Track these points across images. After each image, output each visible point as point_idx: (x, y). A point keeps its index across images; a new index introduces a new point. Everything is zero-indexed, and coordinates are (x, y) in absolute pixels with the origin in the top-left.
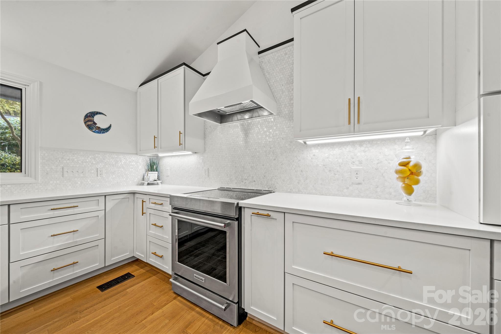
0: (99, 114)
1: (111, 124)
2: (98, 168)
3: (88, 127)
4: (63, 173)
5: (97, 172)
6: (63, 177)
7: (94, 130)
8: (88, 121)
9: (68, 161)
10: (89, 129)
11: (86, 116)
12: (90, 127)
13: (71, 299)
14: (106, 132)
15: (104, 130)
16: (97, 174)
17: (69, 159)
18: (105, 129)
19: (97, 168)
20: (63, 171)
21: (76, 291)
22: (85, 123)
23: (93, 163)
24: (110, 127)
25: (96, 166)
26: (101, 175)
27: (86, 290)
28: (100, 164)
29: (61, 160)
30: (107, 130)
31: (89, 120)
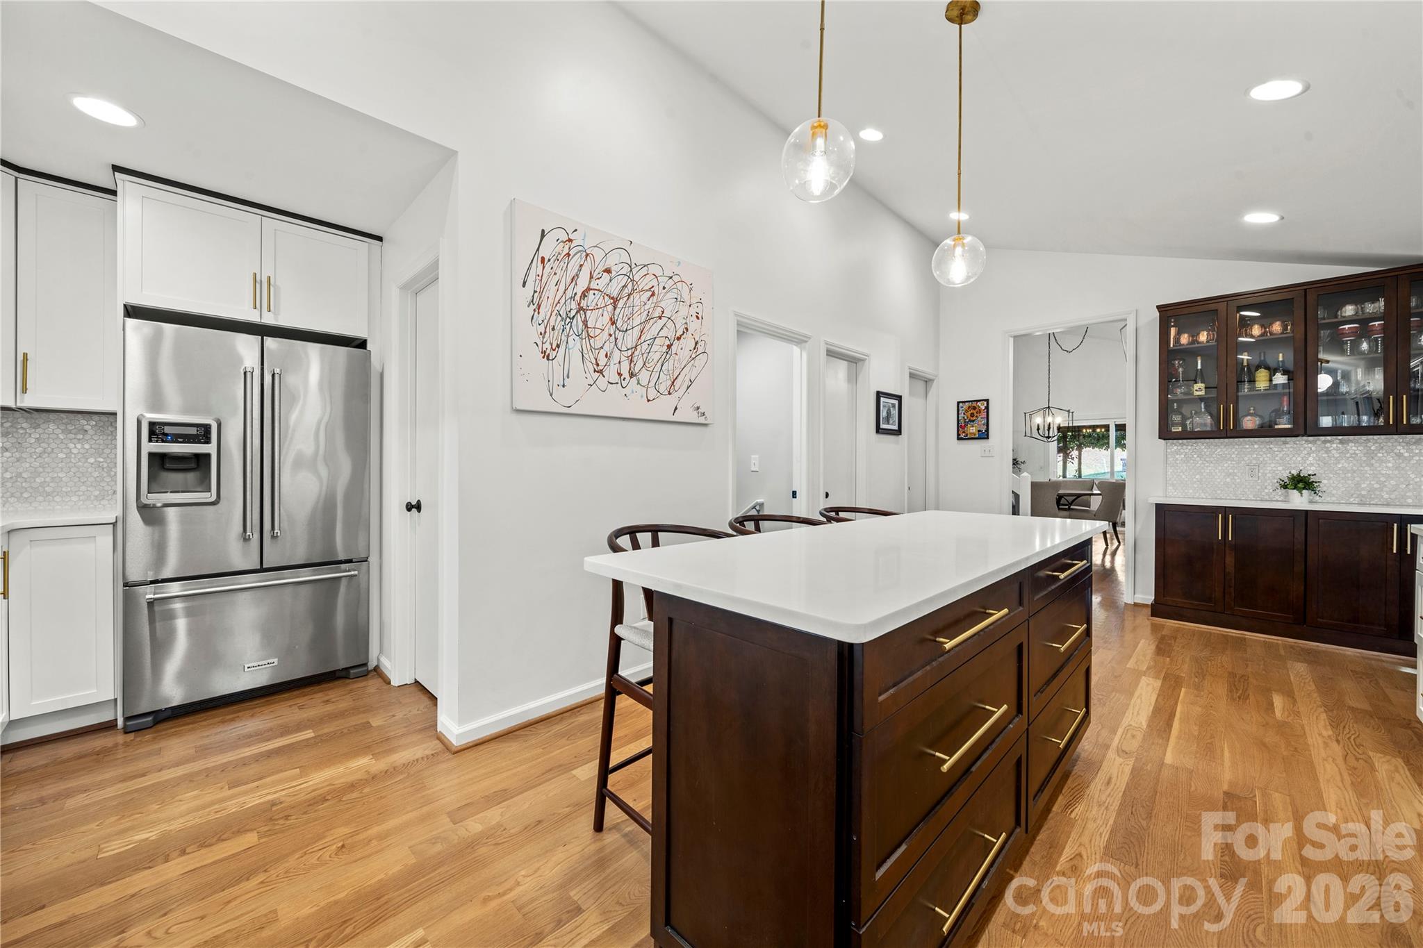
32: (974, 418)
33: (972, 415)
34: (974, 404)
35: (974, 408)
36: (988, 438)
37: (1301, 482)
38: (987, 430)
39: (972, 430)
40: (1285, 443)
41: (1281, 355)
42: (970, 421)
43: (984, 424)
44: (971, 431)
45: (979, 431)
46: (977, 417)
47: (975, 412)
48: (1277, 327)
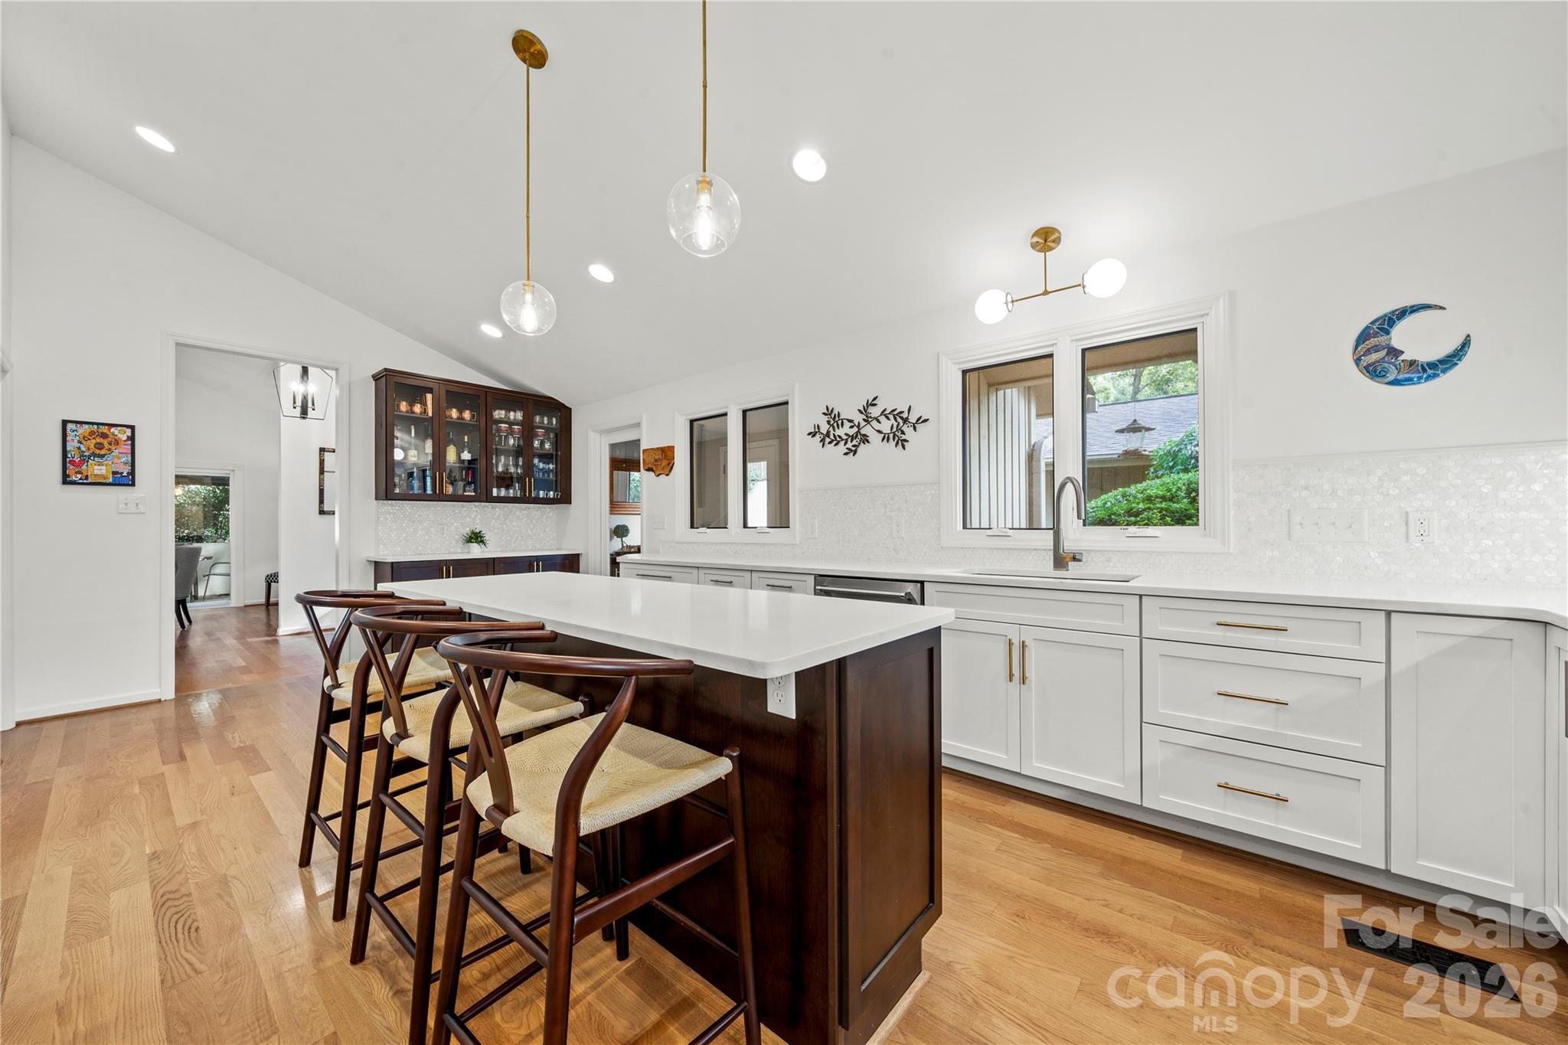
0: (1412, 312)
1: (1469, 336)
2: (1408, 510)
3: (1368, 372)
4: (1289, 527)
5: (1407, 524)
6: (1290, 540)
7: (1391, 377)
8: (1368, 352)
9: (1304, 493)
10: (1372, 379)
11: (1364, 336)
12: (1374, 372)
13: (1258, 896)
14: (1444, 371)
15: (1432, 365)
16: (1407, 533)
17: (1306, 488)
18: (1438, 361)
19: (1407, 513)
20: (1289, 521)
21: (1283, 885)
22: (1357, 361)
23: (1388, 495)
24: (1466, 343)
25: (1402, 505)
26: (1422, 538)
27: (1308, 901)
28: (1420, 495)
29: (1284, 490)
30: (1449, 362)
31: (1372, 347)
32: (103, 452)
33: (99, 446)
34: (104, 429)
35: (104, 436)
36: (133, 485)
37: (476, 537)
38: (132, 473)
39: (98, 469)
40: (463, 507)
41: (466, 437)
42: (95, 455)
43: (125, 463)
44: (97, 472)
45: (114, 473)
46: (109, 450)
47: (105, 442)
48: (467, 415)
